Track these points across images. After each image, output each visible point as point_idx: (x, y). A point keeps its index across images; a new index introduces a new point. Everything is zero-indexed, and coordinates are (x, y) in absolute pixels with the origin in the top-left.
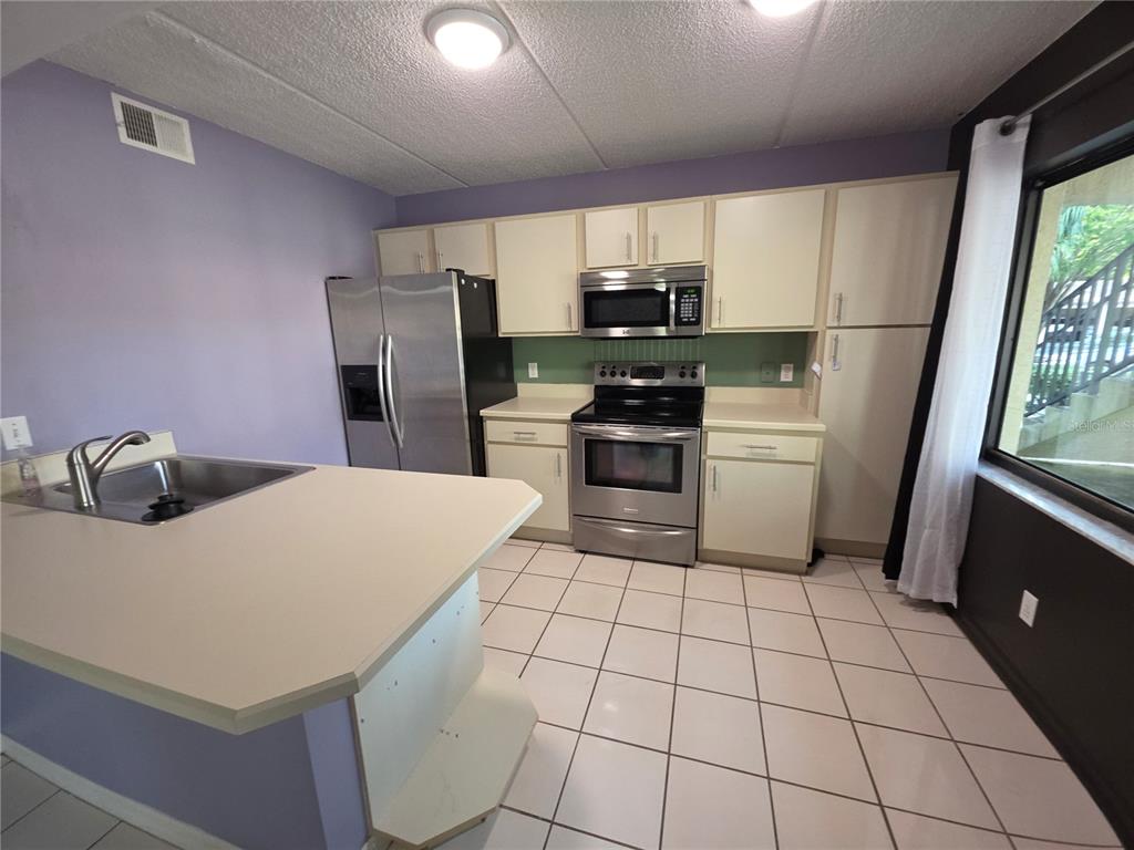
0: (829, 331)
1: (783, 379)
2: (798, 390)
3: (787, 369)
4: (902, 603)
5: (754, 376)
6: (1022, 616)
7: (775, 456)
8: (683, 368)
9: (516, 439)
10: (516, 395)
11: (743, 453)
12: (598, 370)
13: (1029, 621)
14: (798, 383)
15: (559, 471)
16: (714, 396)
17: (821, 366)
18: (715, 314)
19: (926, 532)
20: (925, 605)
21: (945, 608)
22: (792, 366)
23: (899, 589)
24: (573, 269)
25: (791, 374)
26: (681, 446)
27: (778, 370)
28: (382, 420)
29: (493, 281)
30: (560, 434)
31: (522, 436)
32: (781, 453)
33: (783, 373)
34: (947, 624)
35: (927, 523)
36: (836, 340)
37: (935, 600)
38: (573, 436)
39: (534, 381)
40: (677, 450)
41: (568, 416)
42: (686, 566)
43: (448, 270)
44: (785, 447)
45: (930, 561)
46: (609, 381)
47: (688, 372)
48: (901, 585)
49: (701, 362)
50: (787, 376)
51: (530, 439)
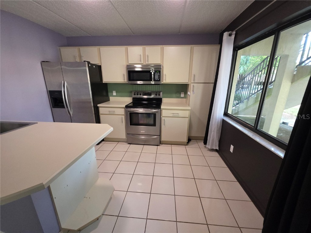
0: (192, 84)
1: (181, 96)
2: (185, 99)
3: (183, 94)
4: (207, 150)
5: (174, 95)
6: (230, 151)
7: (179, 116)
8: (156, 93)
9: (109, 113)
10: (109, 100)
11: (171, 115)
12: (133, 93)
13: (232, 151)
14: (185, 97)
15: (122, 122)
16: (164, 100)
17: (190, 93)
18: (164, 78)
19: (212, 133)
20: (212, 150)
21: (216, 150)
22: (183, 93)
23: (207, 147)
24: (125, 64)
25: (183, 95)
26: (156, 114)
27: (180, 94)
28: (64, 108)
29: (100, 66)
30: (122, 111)
31: (111, 112)
32: (181, 115)
33: (181, 95)
34: (216, 154)
35: (213, 131)
36: (193, 86)
37: (214, 149)
38: (126, 112)
39: (115, 96)
41: (124, 106)
42: (157, 145)
43: (84, 61)
44: (181, 113)
45: (213, 140)
46: (136, 96)
47: (158, 94)
48: (207, 146)
49: (161, 91)
50: (182, 95)
51: (113, 113)
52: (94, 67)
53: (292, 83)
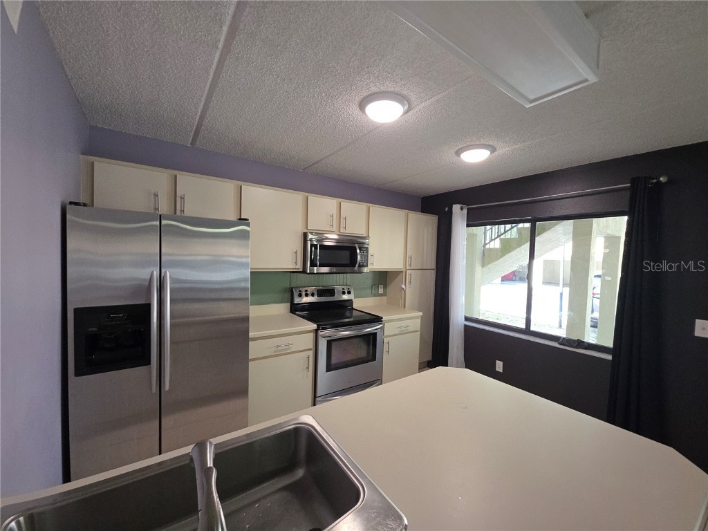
0: (407, 271)
3: (381, 288)
5: (369, 291)
6: (497, 370)
8: (343, 289)
9: (275, 351)
11: (397, 331)
12: (296, 293)
13: (501, 371)
14: (384, 294)
15: (308, 368)
17: (405, 285)
22: (383, 286)
24: (299, 229)
26: (376, 332)
27: (378, 288)
28: (149, 363)
30: (308, 341)
32: (410, 329)
36: (411, 275)
40: (374, 335)
41: (314, 326)
46: (304, 299)
47: (346, 291)
50: (381, 291)
51: (287, 349)
53: (483, 267)
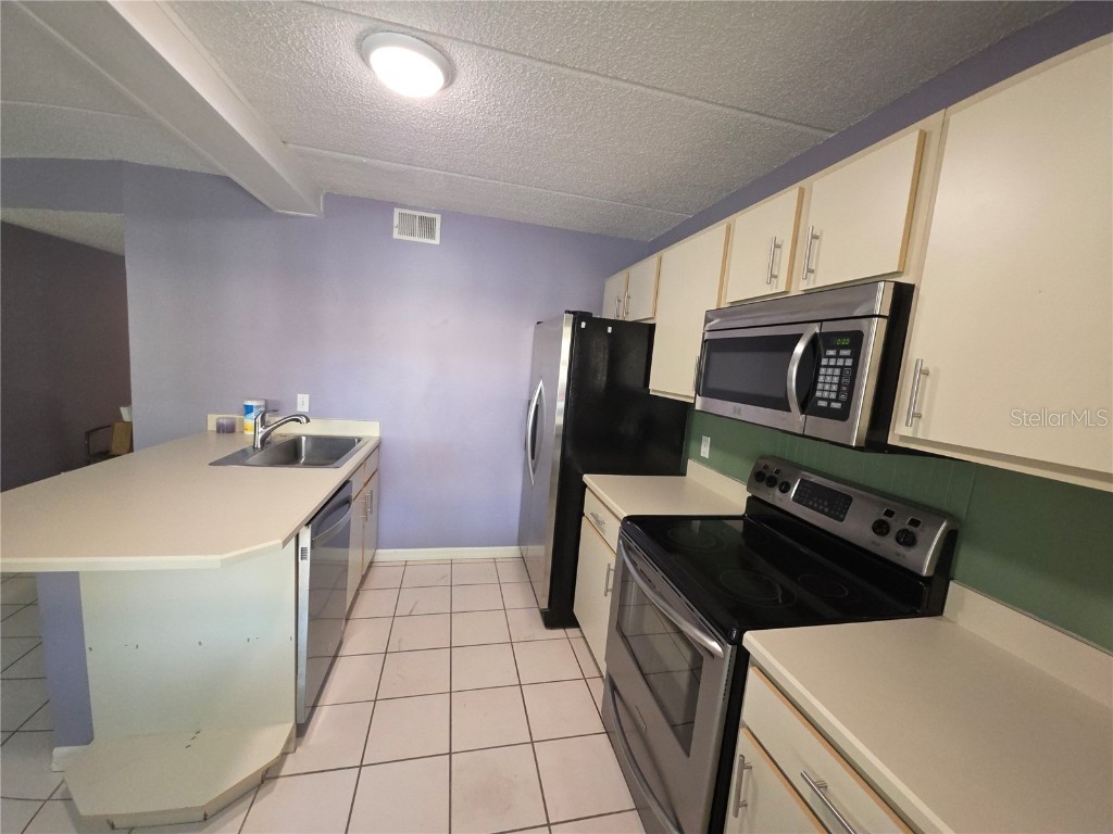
8: (890, 513)
10: (684, 474)
12: (756, 468)
26: (702, 658)
29: (655, 326)
31: (597, 521)
39: (703, 461)
41: (625, 514)
46: (767, 494)
47: (895, 527)
49: (942, 515)
52: (610, 330)
